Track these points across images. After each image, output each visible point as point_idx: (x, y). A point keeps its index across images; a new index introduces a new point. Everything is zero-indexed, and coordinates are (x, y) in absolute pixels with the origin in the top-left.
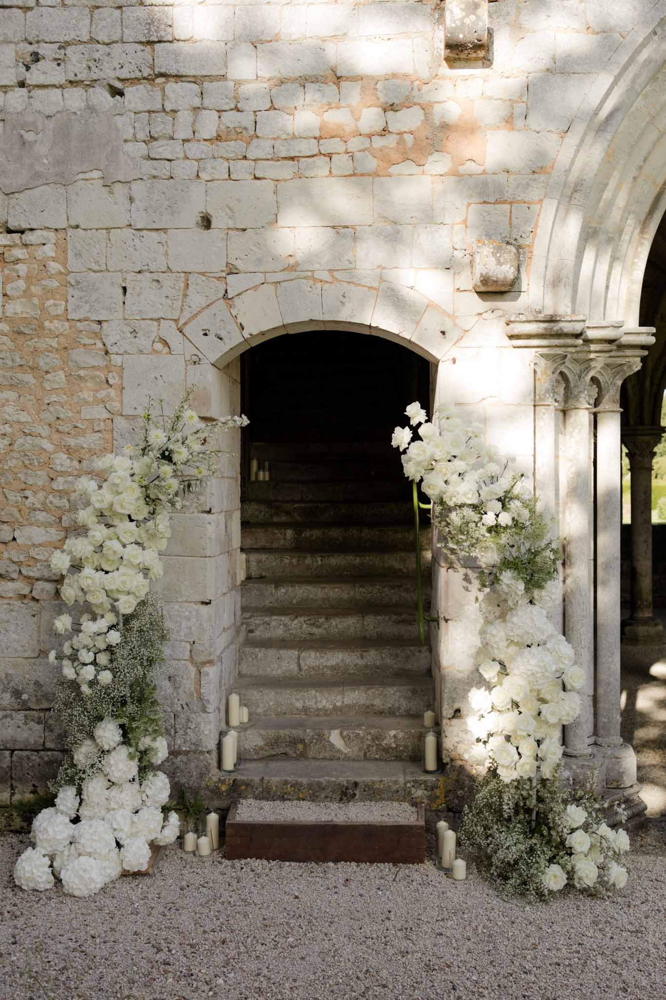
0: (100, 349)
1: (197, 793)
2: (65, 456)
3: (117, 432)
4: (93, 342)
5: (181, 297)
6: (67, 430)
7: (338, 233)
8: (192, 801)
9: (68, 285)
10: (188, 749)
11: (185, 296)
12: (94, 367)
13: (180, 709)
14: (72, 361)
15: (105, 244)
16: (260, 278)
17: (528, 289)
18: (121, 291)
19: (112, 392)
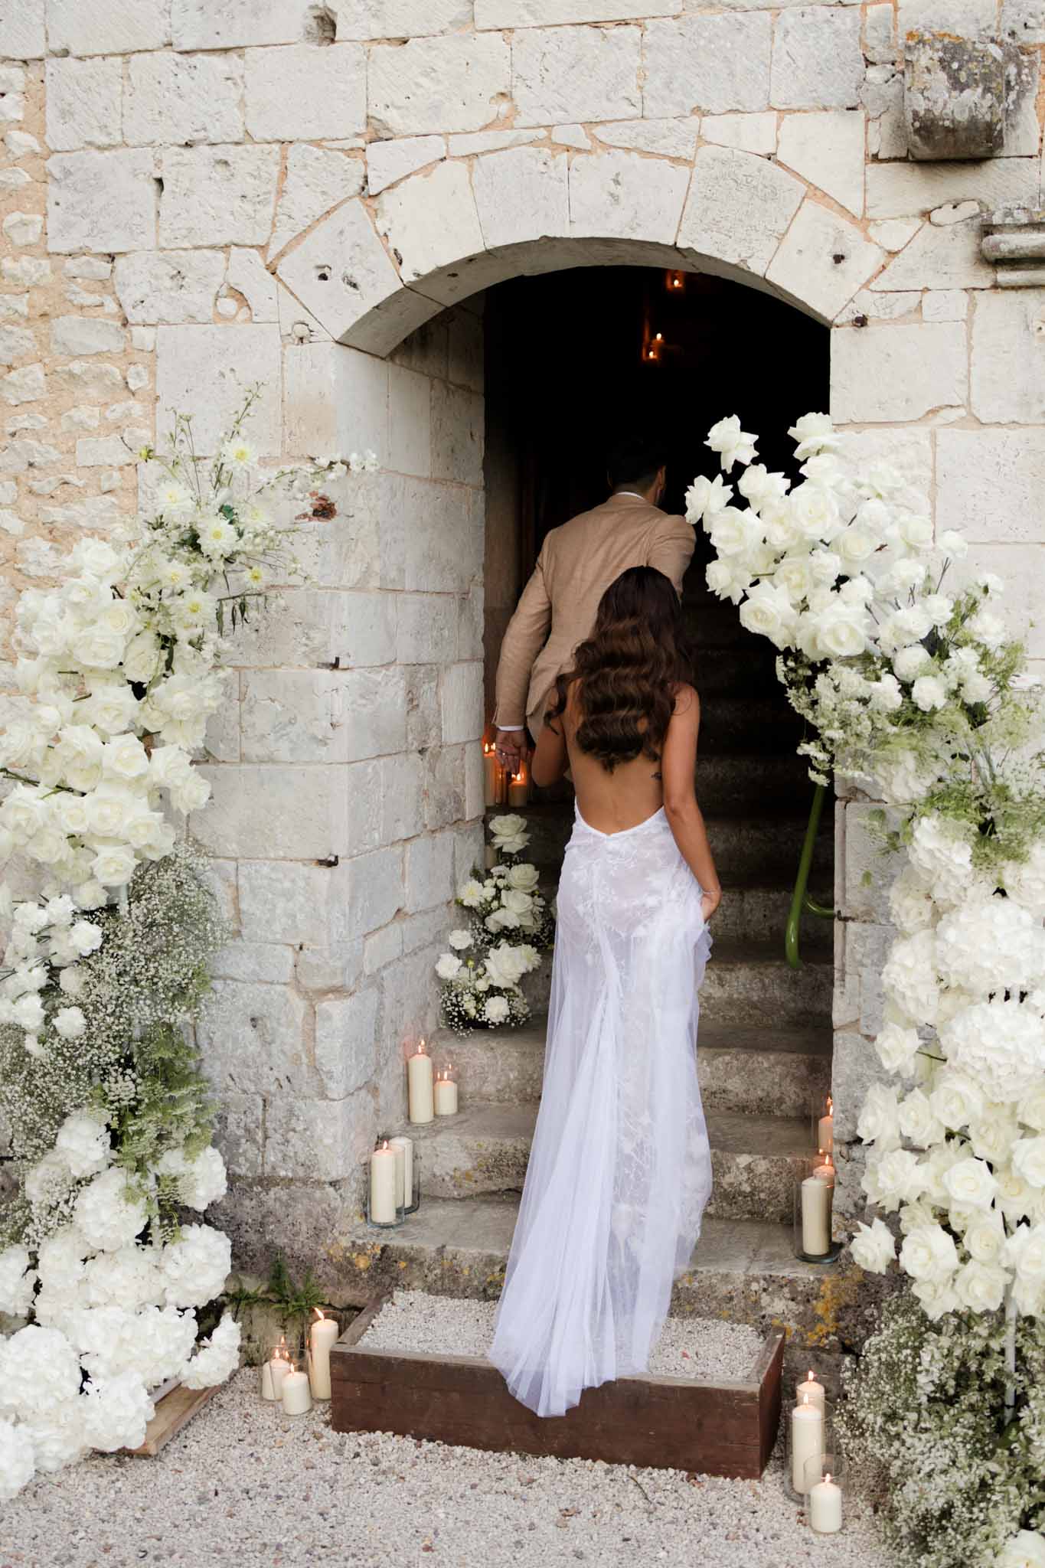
0: (112, 316)
1: (310, 1269)
2: (45, 546)
3: (145, 492)
4: (95, 299)
5: (273, 197)
6: (48, 489)
7: (605, 36)
8: (300, 1286)
9: (49, 180)
10: (290, 1175)
11: (281, 193)
12: (98, 354)
13: (273, 1088)
14: (56, 342)
15: (120, 88)
16: (435, 147)
17: (1040, 150)
18: (155, 186)
19: (137, 408)
